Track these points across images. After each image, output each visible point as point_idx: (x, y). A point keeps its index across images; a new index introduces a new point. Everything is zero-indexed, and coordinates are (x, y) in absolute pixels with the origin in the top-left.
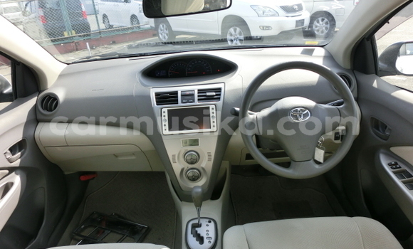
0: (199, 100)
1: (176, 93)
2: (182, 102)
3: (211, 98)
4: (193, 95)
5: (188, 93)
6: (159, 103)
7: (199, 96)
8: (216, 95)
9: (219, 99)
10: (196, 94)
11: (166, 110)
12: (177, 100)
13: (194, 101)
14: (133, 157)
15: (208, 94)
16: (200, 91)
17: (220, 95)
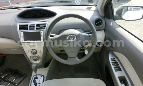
0: (36, 28)
1: (27, 25)
2: (29, 29)
3: (42, 28)
4: (34, 26)
5: (32, 25)
6: (20, 29)
7: (36, 27)
8: (44, 27)
9: (45, 28)
10: (36, 26)
11: (23, 32)
12: (27, 29)
13: (34, 29)
14: (16, 50)
15: (40, 26)
16: (37, 25)
17: (45, 26)
